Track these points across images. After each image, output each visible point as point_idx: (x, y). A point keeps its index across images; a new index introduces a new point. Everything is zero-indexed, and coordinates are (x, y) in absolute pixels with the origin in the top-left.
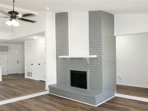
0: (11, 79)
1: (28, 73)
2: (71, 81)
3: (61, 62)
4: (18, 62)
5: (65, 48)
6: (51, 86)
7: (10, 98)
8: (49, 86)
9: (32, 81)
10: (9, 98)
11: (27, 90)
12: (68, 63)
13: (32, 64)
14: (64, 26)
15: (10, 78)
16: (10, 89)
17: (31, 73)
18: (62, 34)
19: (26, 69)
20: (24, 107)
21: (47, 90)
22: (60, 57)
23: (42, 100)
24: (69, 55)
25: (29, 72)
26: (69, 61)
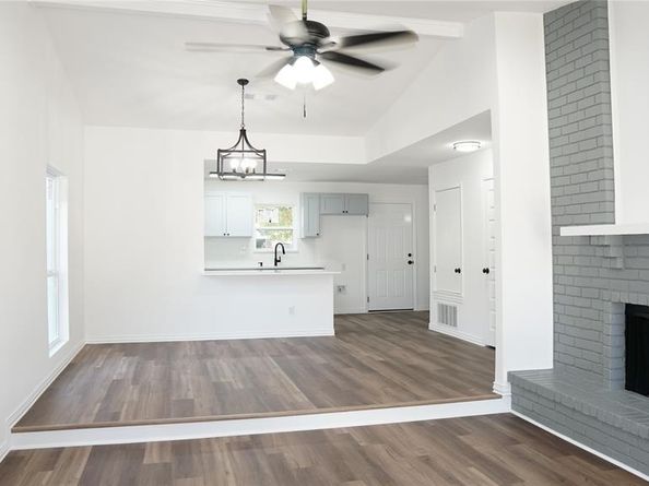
0: (370, 332)
1: (444, 309)
2: (626, 362)
3: (577, 261)
4: (410, 262)
5: (594, 187)
6: (520, 379)
7: (323, 410)
8: (512, 377)
9: (454, 347)
10: (321, 407)
11: (408, 385)
12: (606, 263)
13: (458, 271)
14: (589, 70)
15: (370, 328)
16: (346, 371)
17: (455, 308)
18: (580, 115)
19: (435, 290)
20: (368, 460)
21: (500, 397)
22: (565, 231)
23: (461, 437)
24: (614, 223)
25: (445, 303)
26: (612, 252)
